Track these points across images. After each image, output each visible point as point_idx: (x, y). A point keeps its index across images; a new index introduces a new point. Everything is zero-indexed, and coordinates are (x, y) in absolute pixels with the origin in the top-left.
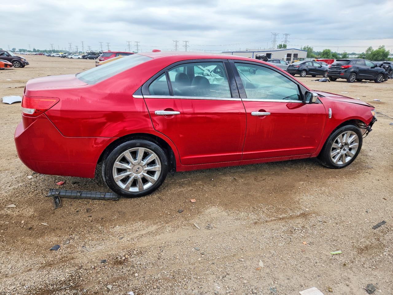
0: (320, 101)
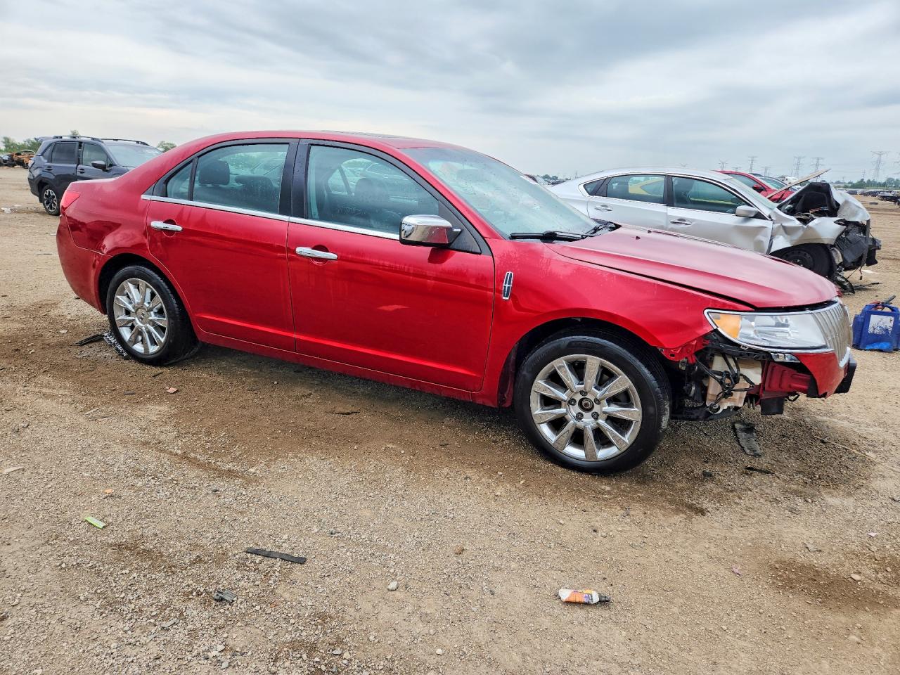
0: (490, 249)
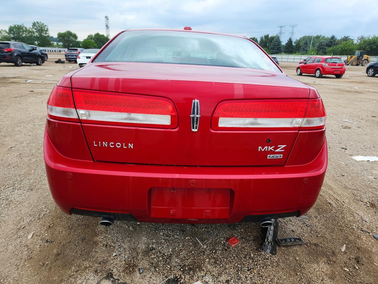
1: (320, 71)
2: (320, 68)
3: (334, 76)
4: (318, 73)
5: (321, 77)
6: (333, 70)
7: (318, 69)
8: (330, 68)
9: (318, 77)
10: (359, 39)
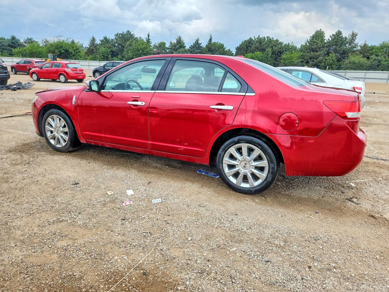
1: (64, 76)
2: (63, 73)
3: (76, 81)
4: (62, 78)
5: (66, 82)
6: (77, 75)
7: (61, 74)
8: (74, 74)
9: (64, 83)
10: (44, 42)
